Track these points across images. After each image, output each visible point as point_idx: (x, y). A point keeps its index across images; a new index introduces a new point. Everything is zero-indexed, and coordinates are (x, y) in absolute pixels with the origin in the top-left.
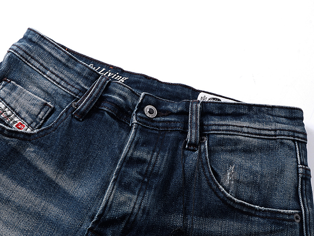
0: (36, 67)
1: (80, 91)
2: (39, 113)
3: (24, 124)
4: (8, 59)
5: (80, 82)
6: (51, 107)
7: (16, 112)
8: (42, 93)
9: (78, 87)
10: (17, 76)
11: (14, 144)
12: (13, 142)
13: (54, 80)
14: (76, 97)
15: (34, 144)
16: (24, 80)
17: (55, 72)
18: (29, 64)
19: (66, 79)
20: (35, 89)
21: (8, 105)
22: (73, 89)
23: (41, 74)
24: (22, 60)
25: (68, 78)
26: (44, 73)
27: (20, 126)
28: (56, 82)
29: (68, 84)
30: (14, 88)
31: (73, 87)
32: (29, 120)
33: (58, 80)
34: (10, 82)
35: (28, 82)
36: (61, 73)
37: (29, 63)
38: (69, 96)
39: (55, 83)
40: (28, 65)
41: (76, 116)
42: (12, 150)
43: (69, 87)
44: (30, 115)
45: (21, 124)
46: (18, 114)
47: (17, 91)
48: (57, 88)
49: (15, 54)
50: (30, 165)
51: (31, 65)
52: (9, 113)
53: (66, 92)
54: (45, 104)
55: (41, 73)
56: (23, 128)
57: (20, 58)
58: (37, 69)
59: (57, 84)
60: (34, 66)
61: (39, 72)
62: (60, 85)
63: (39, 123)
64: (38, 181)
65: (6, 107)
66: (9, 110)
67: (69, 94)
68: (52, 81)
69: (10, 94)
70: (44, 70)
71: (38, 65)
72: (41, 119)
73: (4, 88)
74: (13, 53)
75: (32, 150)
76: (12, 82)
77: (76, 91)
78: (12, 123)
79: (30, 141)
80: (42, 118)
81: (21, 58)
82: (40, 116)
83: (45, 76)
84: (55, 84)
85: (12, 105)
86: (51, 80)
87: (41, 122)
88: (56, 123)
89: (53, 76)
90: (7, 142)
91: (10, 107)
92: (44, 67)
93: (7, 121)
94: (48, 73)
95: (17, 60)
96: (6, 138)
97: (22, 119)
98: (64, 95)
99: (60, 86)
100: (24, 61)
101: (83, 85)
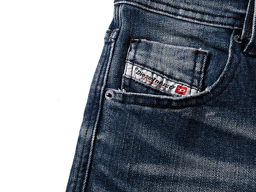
0: (162, 11)
1: (235, 19)
2: (195, 66)
3: (184, 86)
4: (124, 14)
5: (229, 7)
6: (206, 53)
7: (166, 75)
8: (184, 40)
9: (230, 15)
10: (143, 30)
11: (190, 114)
12: (188, 113)
13: (193, 18)
14: (234, 29)
15: (212, 106)
16: (153, 32)
17: (190, 7)
18: (152, 10)
19: (208, 10)
20: (172, 38)
21: (154, 69)
22: (225, 20)
23: (172, 17)
24: (142, 8)
25: (210, 8)
26: (176, 14)
27: (180, 90)
28: (197, 19)
29: (214, 16)
30: (149, 47)
31: (223, 17)
32: (188, 79)
33: (198, 16)
34: (140, 41)
35: (159, 34)
36: (198, 5)
37: (152, 8)
38: (223, 30)
39: (196, 21)
40: (151, 12)
41: (250, 53)
42: (190, 123)
43: (217, 19)
44: (185, 72)
45: (181, 87)
46: (170, 77)
47: (154, 49)
48: (202, 27)
49: (130, 5)
50: (220, 133)
51: (155, 11)
52: (159, 79)
53: (216, 27)
54: (197, 53)
55: (171, 15)
56: (186, 92)
57: (138, 7)
58: (165, 12)
59: (199, 22)
60: (160, 10)
61: (169, 15)
62: (204, 21)
63: (200, 78)
64: (240, 149)
65: (153, 73)
66: (158, 75)
67: (222, 28)
68: (192, 21)
69: (148, 56)
70: (173, 10)
71: (164, 7)
72: (200, 73)
73: (138, 52)
74: (126, 4)
75: (212, 114)
76: (142, 40)
77: (230, 21)
78: (169, 90)
79: (204, 104)
80: (201, 70)
81: (140, 6)
82: (197, 69)
83: (179, 17)
84: (196, 23)
85: (159, 68)
86: (190, 20)
87: (202, 76)
88: (229, 70)
89: (190, 14)
90: (180, 115)
91: (157, 71)
92: (172, 7)
93: (162, 89)
94: (181, 12)
95: (135, 10)
96: (175, 111)
97: (178, 80)
98: (216, 32)
99: (205, 23)
100: (144, 10)
101: (235, 10)
